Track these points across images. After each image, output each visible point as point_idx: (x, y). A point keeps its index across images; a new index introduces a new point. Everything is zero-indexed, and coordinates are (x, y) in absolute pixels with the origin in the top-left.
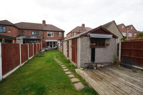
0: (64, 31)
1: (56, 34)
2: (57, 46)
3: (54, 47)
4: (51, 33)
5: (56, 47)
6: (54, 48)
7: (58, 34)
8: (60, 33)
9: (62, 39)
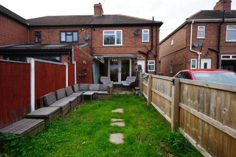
0: (160, 24)
1: (132, 35)
2: (133, 75)
3: (124, 79)
4: (115, 34)
5: (131, 80)
6: (125, 83)
7: (138, 35)
8: (146, 32)
9: (151, 52)
